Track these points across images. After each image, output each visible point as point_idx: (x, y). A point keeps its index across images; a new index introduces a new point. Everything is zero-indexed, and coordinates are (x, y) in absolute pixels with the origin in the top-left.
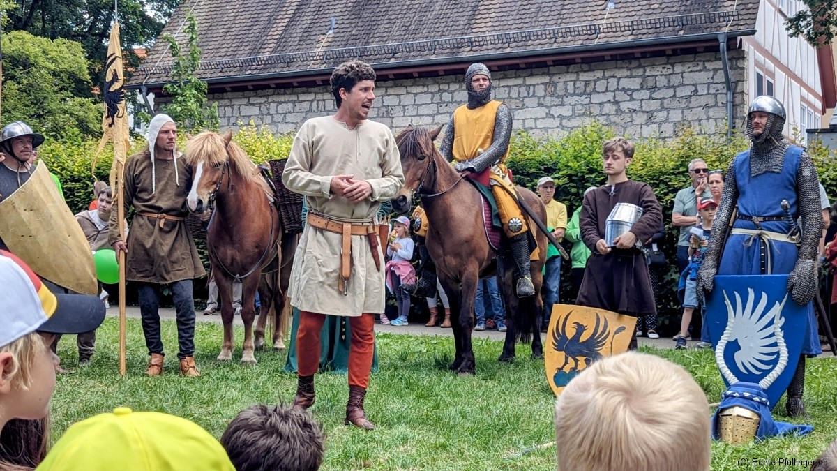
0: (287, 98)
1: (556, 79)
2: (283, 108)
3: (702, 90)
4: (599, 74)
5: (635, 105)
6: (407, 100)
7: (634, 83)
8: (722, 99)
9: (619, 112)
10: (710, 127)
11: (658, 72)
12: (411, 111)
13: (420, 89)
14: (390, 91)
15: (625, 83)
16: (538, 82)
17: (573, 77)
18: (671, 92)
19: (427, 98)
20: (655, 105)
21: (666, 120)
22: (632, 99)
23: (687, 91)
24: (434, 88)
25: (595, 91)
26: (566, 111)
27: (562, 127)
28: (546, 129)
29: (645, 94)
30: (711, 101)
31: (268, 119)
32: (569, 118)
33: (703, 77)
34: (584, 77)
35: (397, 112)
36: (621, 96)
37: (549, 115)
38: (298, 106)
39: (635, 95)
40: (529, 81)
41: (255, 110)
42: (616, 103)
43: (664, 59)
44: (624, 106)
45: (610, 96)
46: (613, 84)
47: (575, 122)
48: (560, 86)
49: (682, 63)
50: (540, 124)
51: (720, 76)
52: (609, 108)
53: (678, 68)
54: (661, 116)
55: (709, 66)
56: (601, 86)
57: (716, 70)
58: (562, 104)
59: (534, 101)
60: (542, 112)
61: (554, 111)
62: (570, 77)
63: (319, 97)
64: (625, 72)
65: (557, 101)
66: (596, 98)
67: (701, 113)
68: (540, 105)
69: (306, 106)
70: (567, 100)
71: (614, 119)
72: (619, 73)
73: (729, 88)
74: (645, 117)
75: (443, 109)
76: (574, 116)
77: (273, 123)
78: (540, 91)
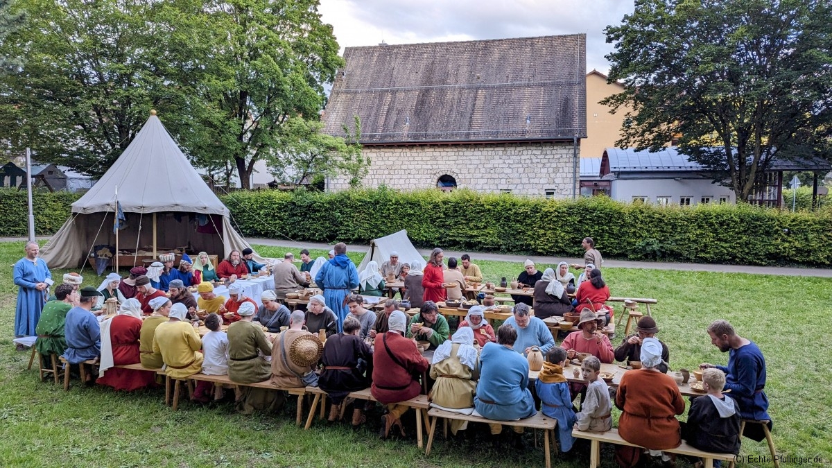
0: (389, 150)
1: (507, 149)
2: (387, 154)
3: (564, 156)
4: (524, 148)
5: (539, 161)
6: (444, 154)
7: (538, 152)
8: (572, 160)
9: (532, 163)
10: (566, 170)
11: (547, 149)
12: (445, 158)
13: (449, 150)
14: (436, 150)
15: (535, 152)
16: (500, 150)
17: (514, 148)
18: (552, 156)
19: (453, 154)
20: (546, 161)
21: (550, 167)
22: (537, 158)
23: (559, 156)
24: (456, 150)
25: (522, 154)
26: (511, 161)
27: (510, 168)
28: (503, 168)
29: (542, 156)
30: (567, 160)
31: (380, 159)
32: (512, 164)
33: (565, 151)
34: (518, 149)
35: (439, 158)
36: (533, 157)
37: (504, 163)
38: (394, 155)
39: (539, 157)
40: (496, 149)
41: (375, 155)
42: (531, 159)
43: (549, 144)
44: (534, 161)
45: (529, 157)
46: (530, 152)
47: (514, 166)
48: (509, 152)
49: (557, 146)
50: (500, 166)
51: (572, 151)
52: (528, 161)
53: (555, 148)
54: (548, 165)
55: (567, 147)
56: (525, 152)
57: (569, 149)
58: (509, 159)
59: (498, 157)
60: (501, 161)
61: (507, 161)
62: (513, 149)
63: (404, 150)
64: (535, 148)
65: (508, 158)
66: (523, 157)
67: (563, 165)
68: (501, 159)
69: (398, 154)
70: (511, 157)
71: (530, 165)
72: (532, 148)
73: (575, 156)
74: (542, 165)
75: (460, 158)
76: (514, 163)
77: (383, 160)
78: (500, 153)
